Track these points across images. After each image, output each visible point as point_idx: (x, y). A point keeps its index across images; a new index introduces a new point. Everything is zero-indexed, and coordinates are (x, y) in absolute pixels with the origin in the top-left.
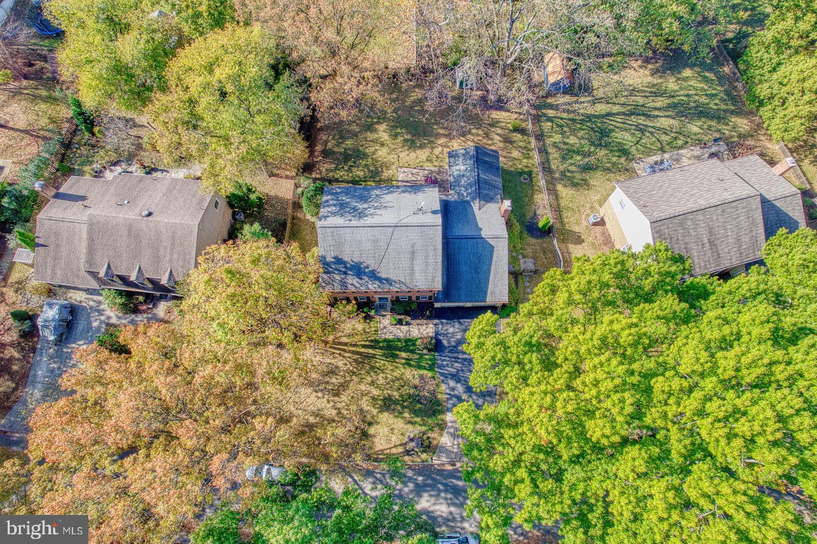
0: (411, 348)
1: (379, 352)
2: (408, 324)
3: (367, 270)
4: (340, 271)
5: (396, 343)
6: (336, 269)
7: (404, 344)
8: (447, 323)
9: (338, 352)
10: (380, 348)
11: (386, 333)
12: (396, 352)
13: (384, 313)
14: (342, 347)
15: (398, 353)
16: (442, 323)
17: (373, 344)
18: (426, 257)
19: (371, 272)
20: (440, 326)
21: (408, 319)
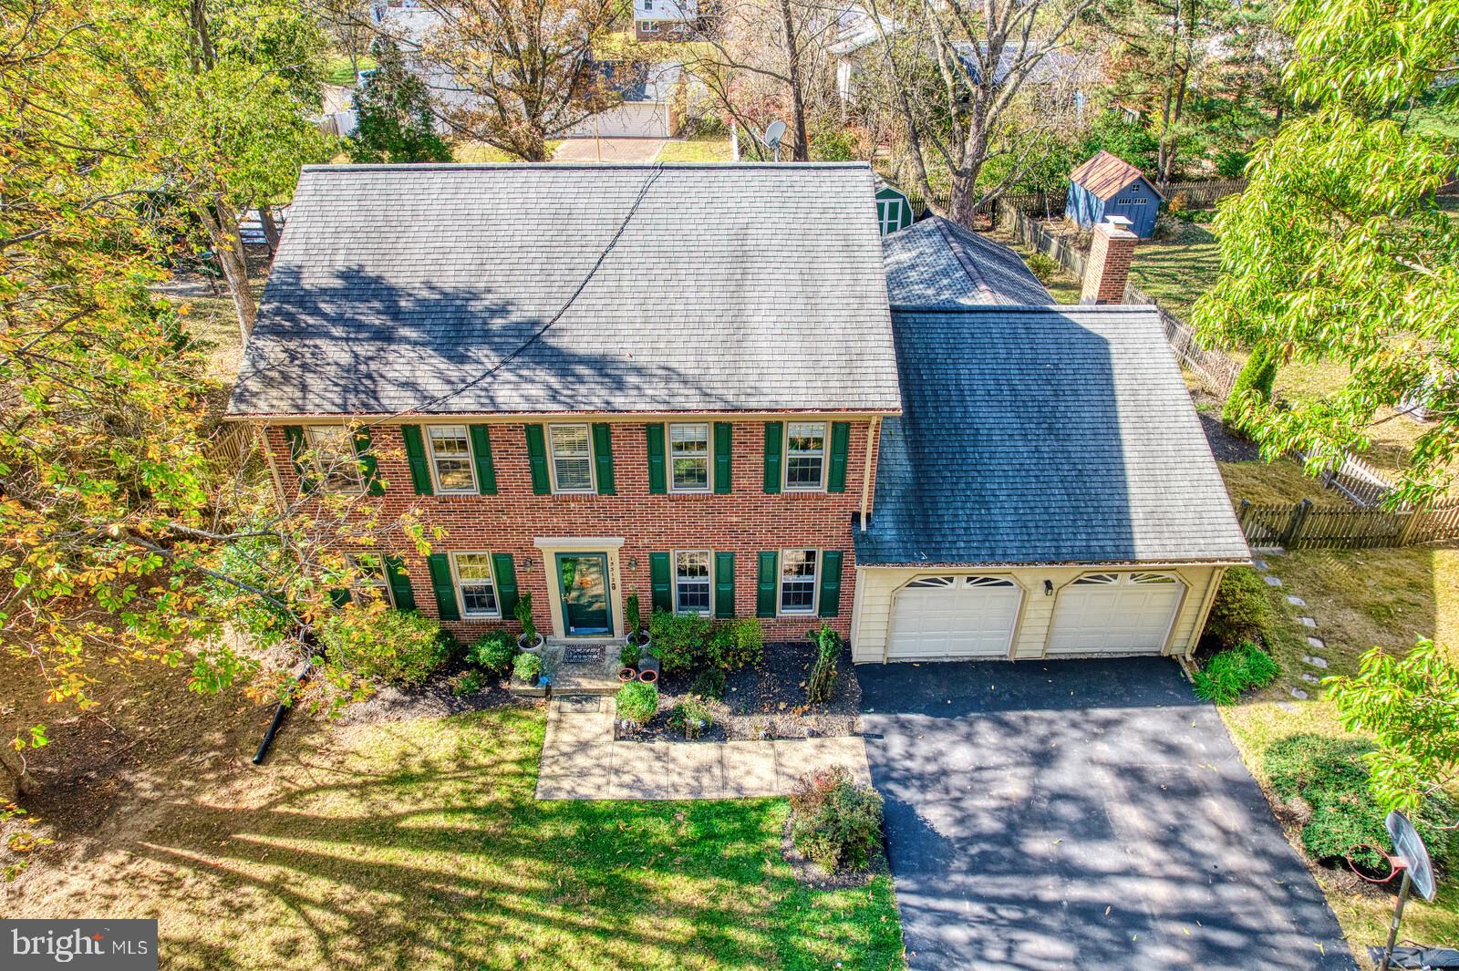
0: (731, 851)
1: (520, 873)
2: (712, 732)
3: (497, 323)
4: (360, 326)
5: (640, 824)
6: (338, 320)
7: (688, 830)
8: (932, 728)
9: (267, 872)
10: (537, 850)
11: (583, 774)
12: (634, 876)
13: (586, 684)
14: (302, 845)
15: (647, 877)
16: (904, 727)
17: (491, 826)
18: (809, 277)
19: (518, 329)
20: (897, 744)
21: (719, 711)
